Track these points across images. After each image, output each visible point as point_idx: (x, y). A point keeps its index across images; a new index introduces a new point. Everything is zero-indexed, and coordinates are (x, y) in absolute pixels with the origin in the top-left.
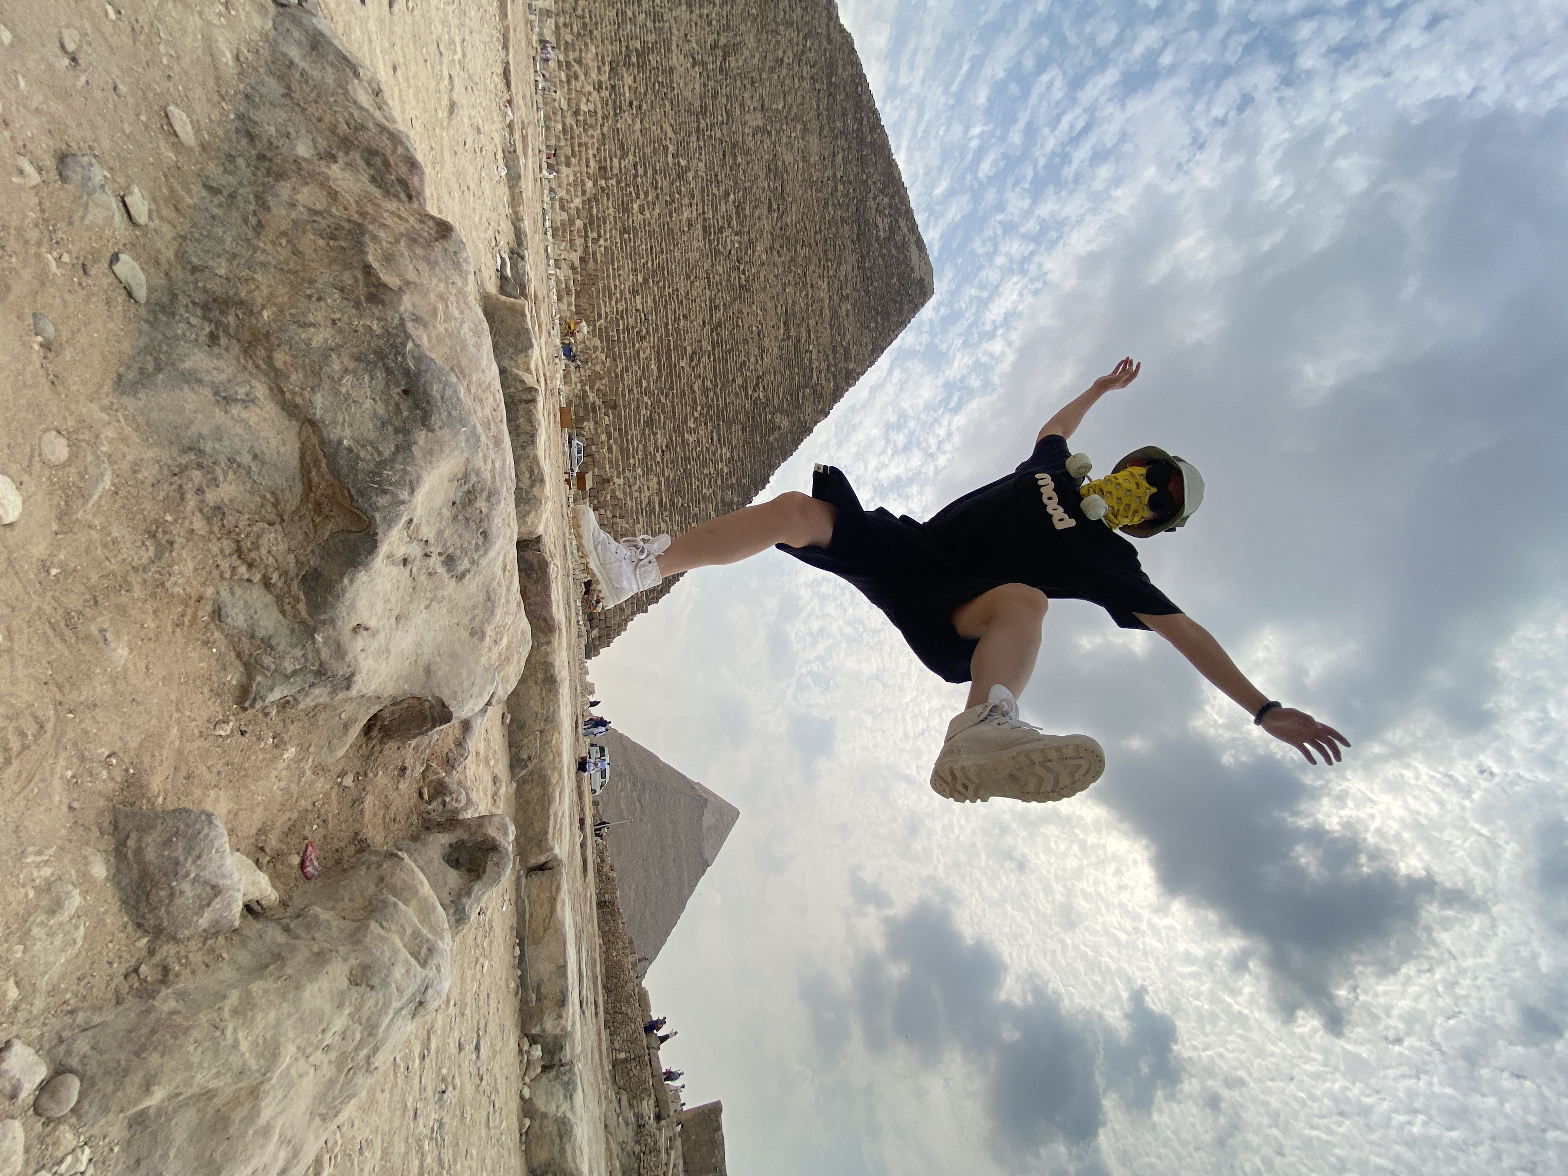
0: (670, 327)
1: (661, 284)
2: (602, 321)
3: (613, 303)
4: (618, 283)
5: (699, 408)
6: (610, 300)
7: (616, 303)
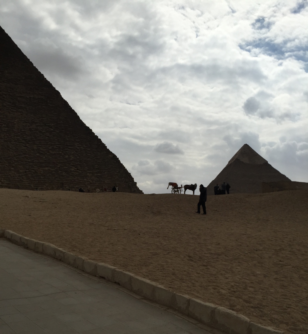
0: (30, 161)
1: (13, 161)
2: (32, 185)
3: (24, 180)
4: (16, 178)
5: (60, 152)
6: (23, 181)
7: (24, 179)
